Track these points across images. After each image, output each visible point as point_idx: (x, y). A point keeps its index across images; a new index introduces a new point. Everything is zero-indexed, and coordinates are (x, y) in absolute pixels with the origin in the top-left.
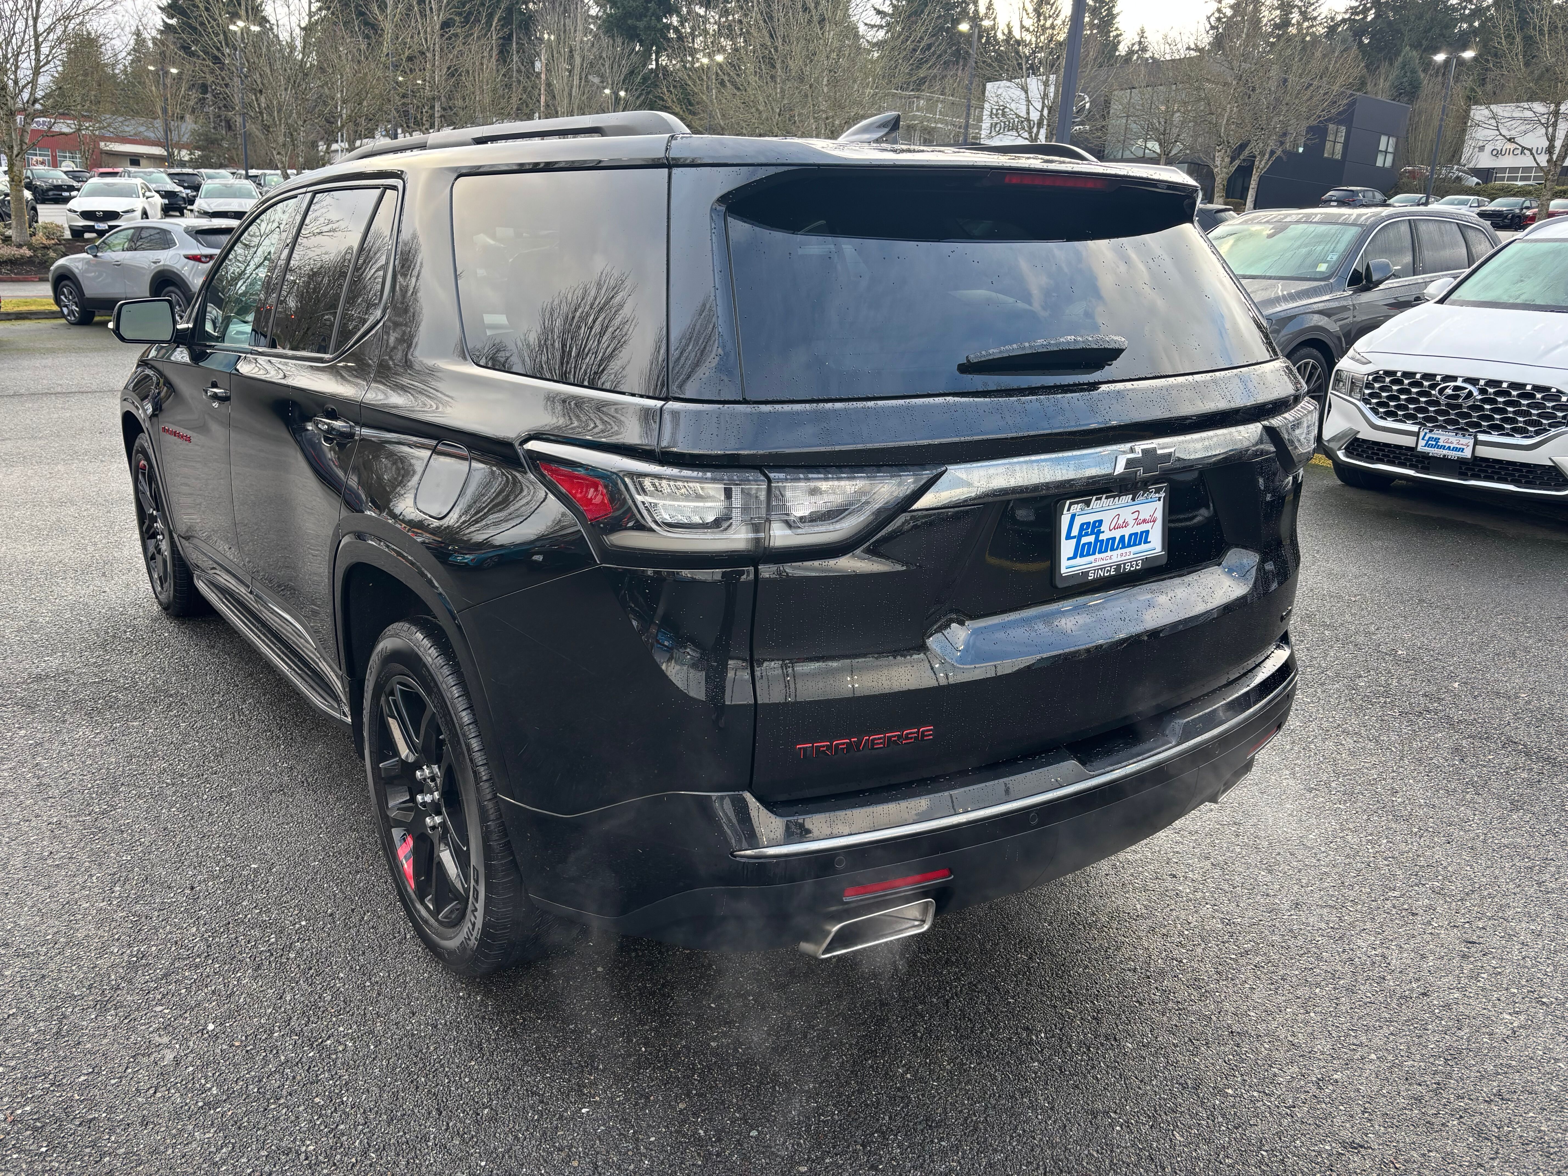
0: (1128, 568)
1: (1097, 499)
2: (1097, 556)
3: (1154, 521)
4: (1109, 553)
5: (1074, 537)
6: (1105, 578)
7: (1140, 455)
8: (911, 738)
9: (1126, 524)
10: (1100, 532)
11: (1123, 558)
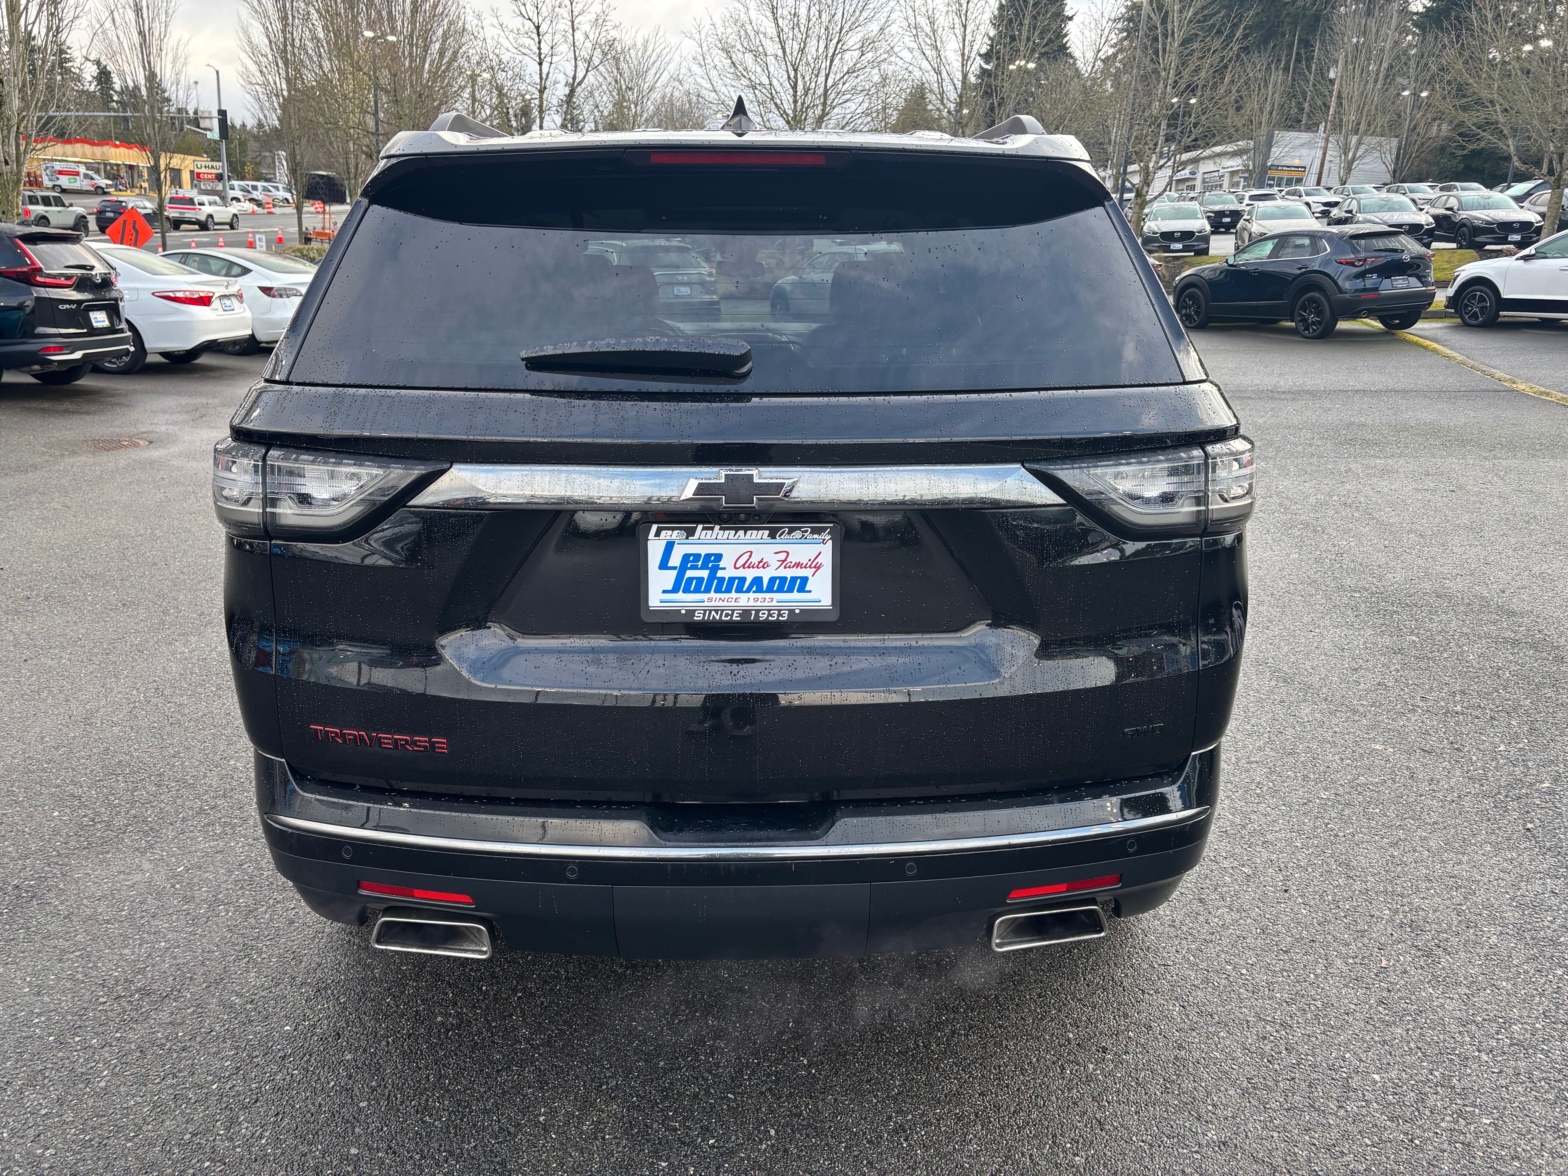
0: (763, 617)
1: (704, 528)
2: (713, 594)
3: (818, 568)
4: (733, 595)
5: (674, 568)
6: (721, 622)
7: (723, 481)
8: (420, 746)
9: (765, 565)
10: (717, 568)
11: (758, 604)
